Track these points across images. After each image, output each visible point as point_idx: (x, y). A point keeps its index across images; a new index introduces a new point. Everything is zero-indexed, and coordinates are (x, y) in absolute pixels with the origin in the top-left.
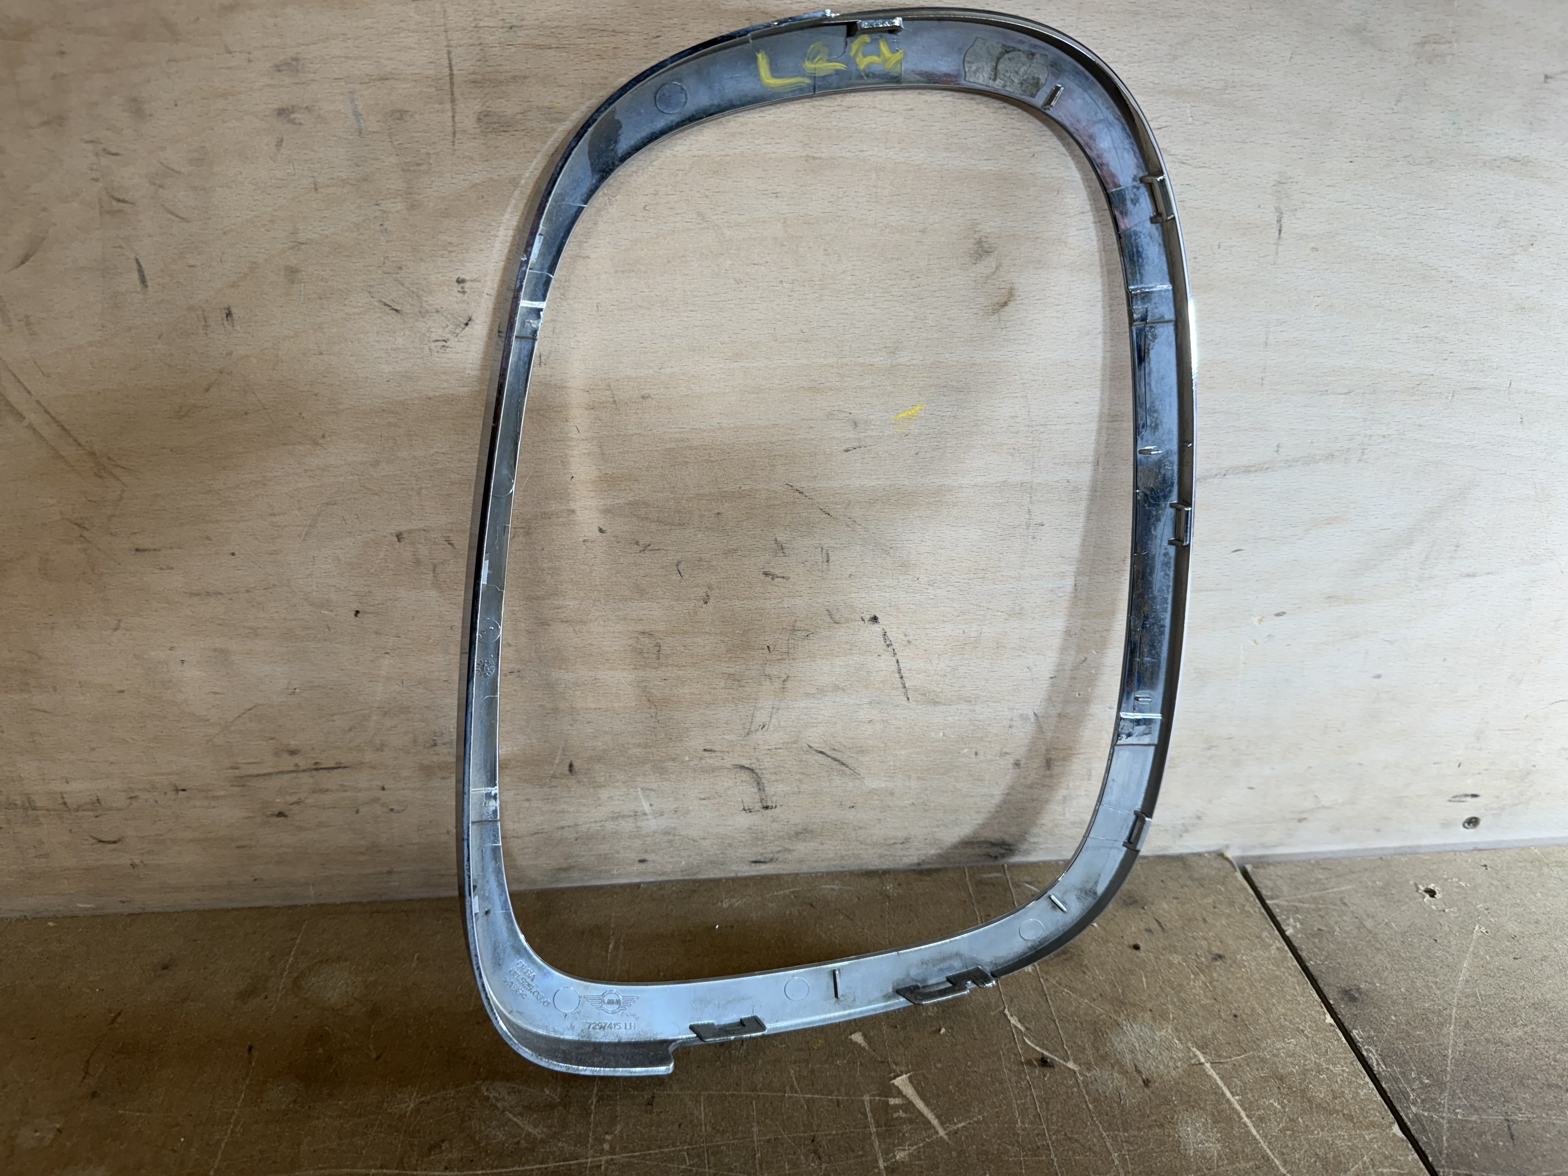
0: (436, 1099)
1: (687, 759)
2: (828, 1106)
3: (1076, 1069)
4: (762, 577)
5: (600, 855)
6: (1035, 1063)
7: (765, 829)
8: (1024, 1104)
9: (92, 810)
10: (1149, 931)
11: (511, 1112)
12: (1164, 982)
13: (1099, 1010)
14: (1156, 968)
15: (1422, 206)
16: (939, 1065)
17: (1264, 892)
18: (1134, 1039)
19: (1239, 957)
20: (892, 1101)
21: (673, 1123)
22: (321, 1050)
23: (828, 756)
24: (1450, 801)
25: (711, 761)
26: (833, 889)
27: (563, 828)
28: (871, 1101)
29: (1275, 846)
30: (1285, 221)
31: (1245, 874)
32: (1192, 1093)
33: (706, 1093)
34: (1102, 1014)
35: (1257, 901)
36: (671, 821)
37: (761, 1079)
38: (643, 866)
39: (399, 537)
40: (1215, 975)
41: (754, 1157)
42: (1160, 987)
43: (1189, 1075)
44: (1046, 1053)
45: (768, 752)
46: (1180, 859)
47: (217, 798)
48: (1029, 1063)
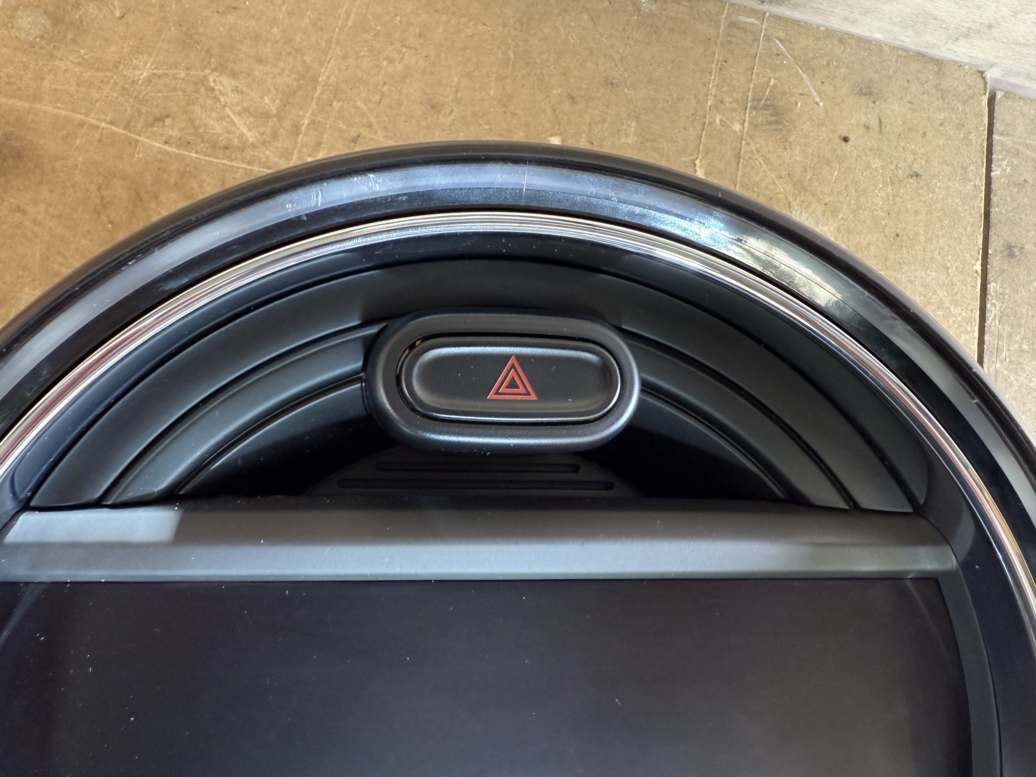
0: (167, 75)
10: (867, 127)
11: (231, 109)
12: (852, 182)
13: (780, 188)
14: (853, 166)
17: (998, 126)
19: (934, 182)
31: (992, 100)
35: (986, 132)
40: (902, 191)
42: (846, 186)
46: (939, 63)
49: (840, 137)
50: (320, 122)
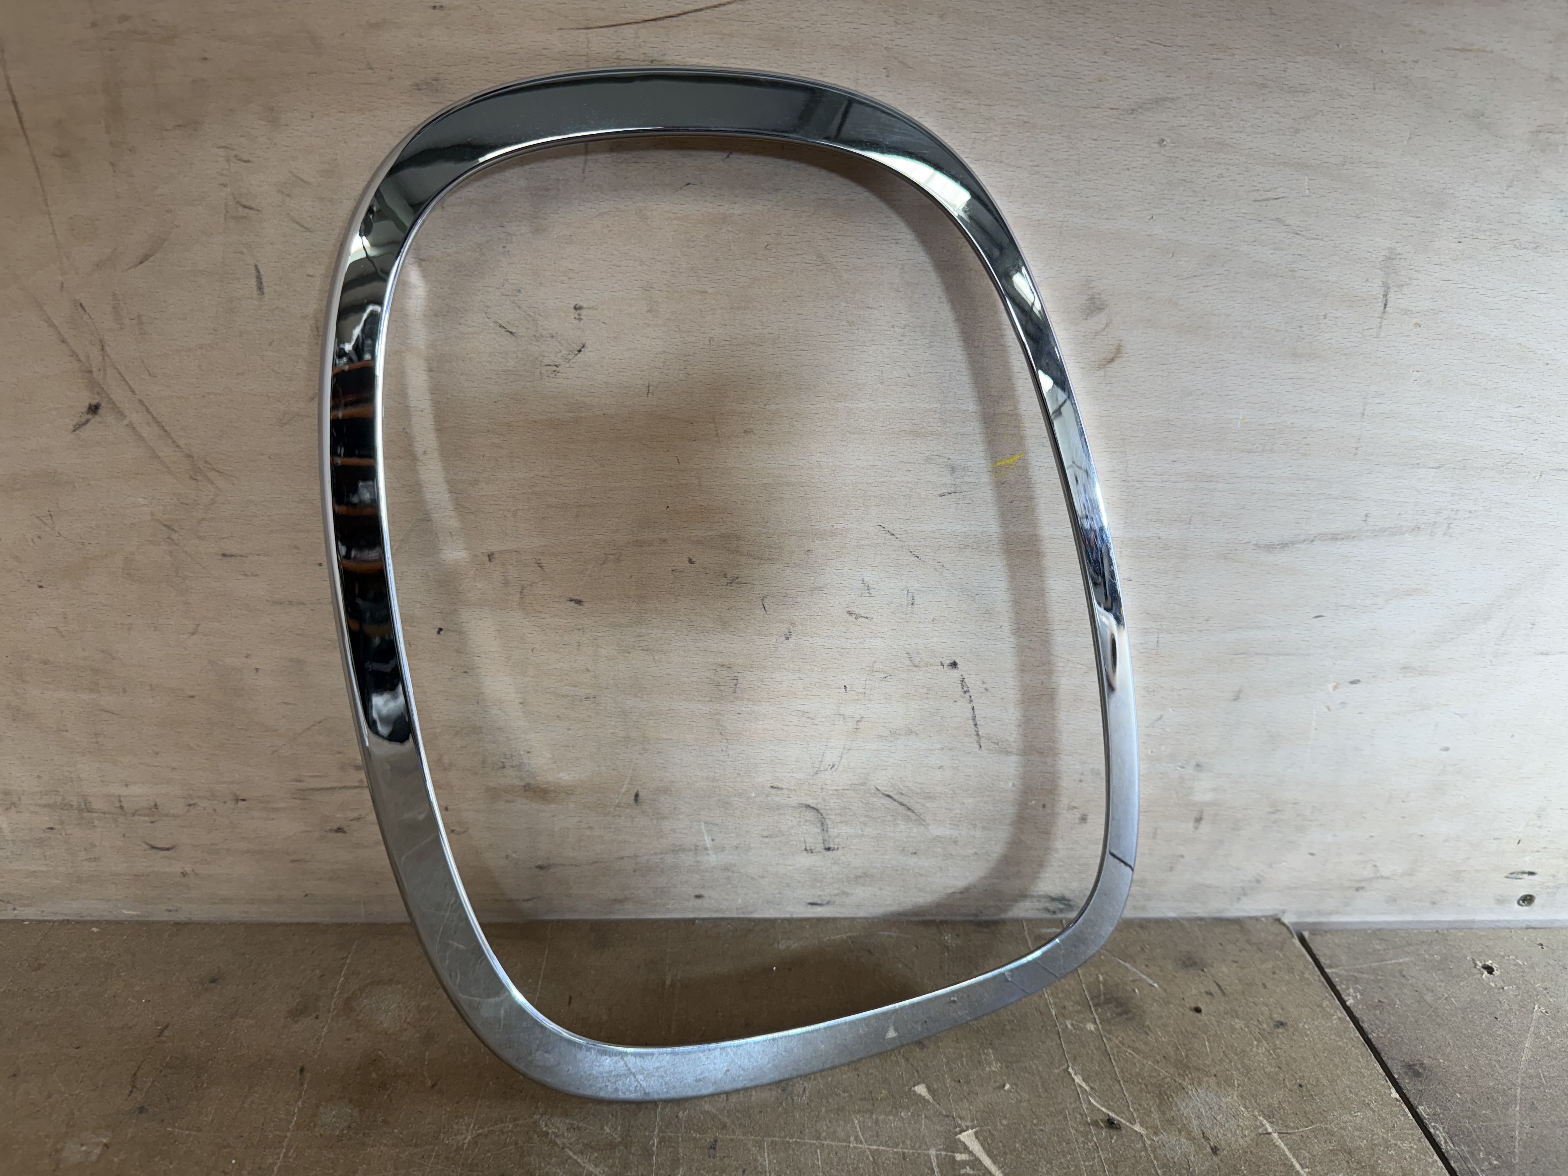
0: (493, 1132)
1: (753, 795)
2: (894, 1158)
3: (1142, 1132)
4: (846, 616)
5: (657, 888)
6: (1102, 1124)
7: (824, 871)
8: (1092, 1166)
9: (148, 815)
10: (1209, 993)
11: (571, 1150)
12: (1227, 1047)
13: (1163, 1073)
14: (1219, 1032)
15: (1525, 289)
16: (1005, 1122)
17: (1323, 961)
18: (1199, 1105)
19: (1301, 1025)
20: (959, 1157)
21: (737, 1169)
22: (374, 1075)
23: (895, 800)
24: (1507, 877)
25: (778, 799)
26: (891, 937)
28: (937, 1156)
29: (1331, 913)
30: (1391, 295)
31: (1302, 940)
32: (1261, 1163)
33: (770, 1139)
34: (1166, 1077)
35: (1316, 969)
36: (731, 857)
37: (825, 1128)
38: (699, 901)
39: (491, 557)
40: (1278, 1042)
42: (1224, 1052)
43: (1257, 1145)
44: (1112, 1115)
45: (835, 792)
46: (1237, 922)
47: (276, 810)
48: (1095, 1123)
49: (1191, 1009)
50: (670, 1137)
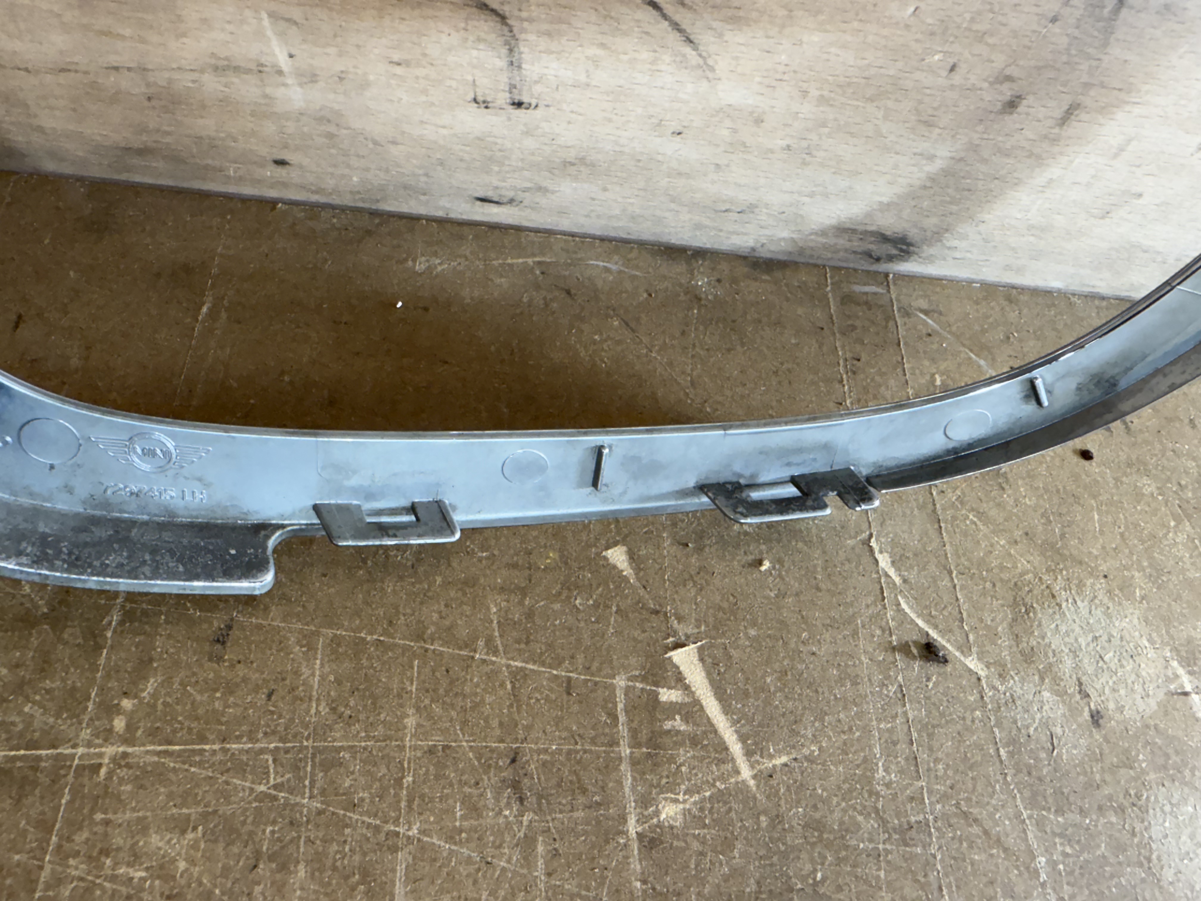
2: (551, 690)
3: (982, 673)
6: (915, 651)
7: (508, 145)
8: (891, 731)
12: (1127, 527)
13: (1023, 564)
14: (1115, 498)
16: (752, 632)
18: (1078, 630)
20: (665, 695)
21: (257, 689)
26: (608, 270)
27: (116, 69)
28: (628, 690)
32: (1171, 751)
33: (330, 632)
34: (1027, 572)
36: (331, 96)
37: (435, 616)
38: (281, 172)
41: (399, 782)
42: (1122, 535)
43: (1166, 713)
44: (934, 634)
48: (904, 648)
49: (1075, 452)
50: (145, 613)
